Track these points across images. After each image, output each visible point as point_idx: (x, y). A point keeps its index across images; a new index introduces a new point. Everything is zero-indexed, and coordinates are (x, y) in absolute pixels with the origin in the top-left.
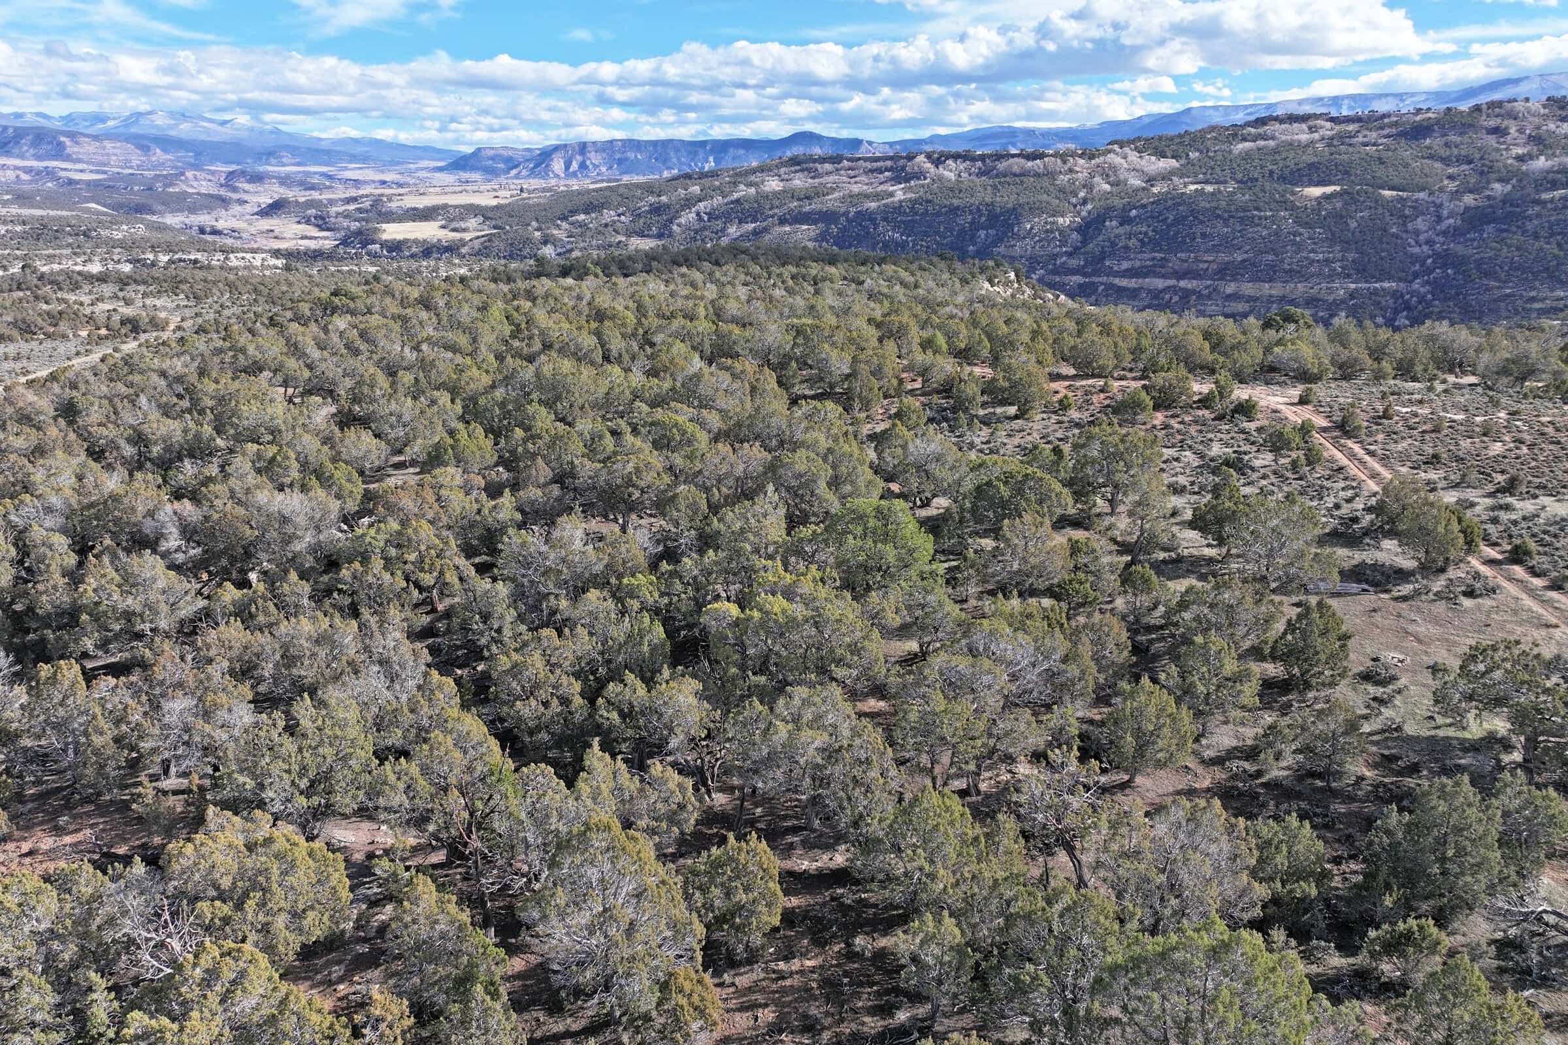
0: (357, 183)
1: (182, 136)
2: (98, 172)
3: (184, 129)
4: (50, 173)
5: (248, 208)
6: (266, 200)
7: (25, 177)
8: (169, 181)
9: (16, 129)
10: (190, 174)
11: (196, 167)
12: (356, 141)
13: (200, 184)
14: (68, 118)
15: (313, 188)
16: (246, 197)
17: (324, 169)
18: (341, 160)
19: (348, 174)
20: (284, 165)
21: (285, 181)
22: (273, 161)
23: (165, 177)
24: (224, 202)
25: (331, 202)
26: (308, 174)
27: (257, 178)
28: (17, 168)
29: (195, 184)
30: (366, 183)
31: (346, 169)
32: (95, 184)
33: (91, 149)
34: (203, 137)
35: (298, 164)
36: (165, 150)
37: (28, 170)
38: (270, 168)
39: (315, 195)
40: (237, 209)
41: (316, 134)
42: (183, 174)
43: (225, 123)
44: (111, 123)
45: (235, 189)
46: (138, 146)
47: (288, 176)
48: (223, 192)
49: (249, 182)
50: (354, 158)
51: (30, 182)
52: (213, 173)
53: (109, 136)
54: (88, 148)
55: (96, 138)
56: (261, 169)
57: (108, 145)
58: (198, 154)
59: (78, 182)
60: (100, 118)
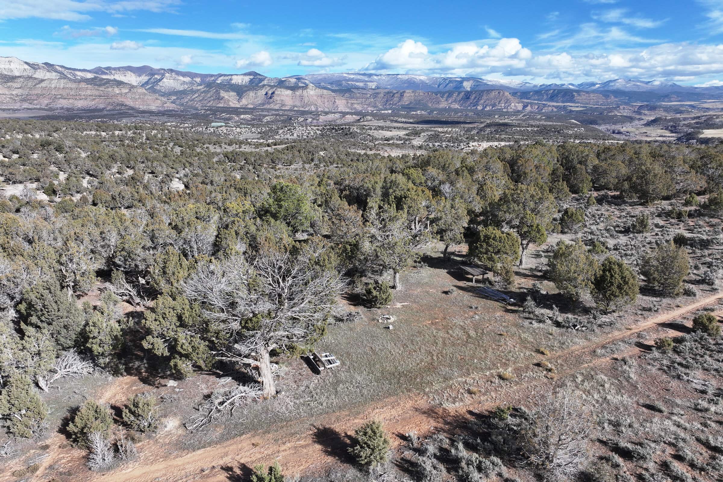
0: (708, 109)
1: (627, 90)
2: (583, 107)
3: (629, 86)
4: (565, 108)
5: (642, 122)
6: (652, 118)
7: (555, 110)
8: (610, 110)
9: (558, 90)
10: (621, 107)
11: (626, 104)
12: (717, 88)
13: (625, 112)
14: (581, 85)
15: (681, 112)
16: (643, 117)
17: (692, 103)
18: (704, 98)
19: (706, 105)
20: (672, 102)
21: (667, 109)
22: (666, 100)
23: (609, 108)
24: (631, 119)
25: (685, 119)
26: (682, 106)
27: (653, 108)
28: (553, 106)
29: (622, 111)
30: (713, 109)
31: (706, 102)
32: (580, 112)
33: (584, 97)
34: (636, 90)
35: (679, 101)
36: (615, 97)
37: (556, 107)
38: (664, 103)
39: (678, 116)
40: (637, 122)
41: (696, 86)
42: (619, 107)
43: (649, 82)
44: (598, 86)
45: (640, 114)
46: (604, 96)
47: (670, 106)
48: (634, 115)
49: (648, 110)
50: (712, 97)
51: (556, 112)
52: (633, 106)
53: (594, 92)
54: (583, 97)
55: (587, 92)
56: (658, 104)
57: (592, 95)
58: (630, 98)
59: (573, 111)
60: (594, 84)
